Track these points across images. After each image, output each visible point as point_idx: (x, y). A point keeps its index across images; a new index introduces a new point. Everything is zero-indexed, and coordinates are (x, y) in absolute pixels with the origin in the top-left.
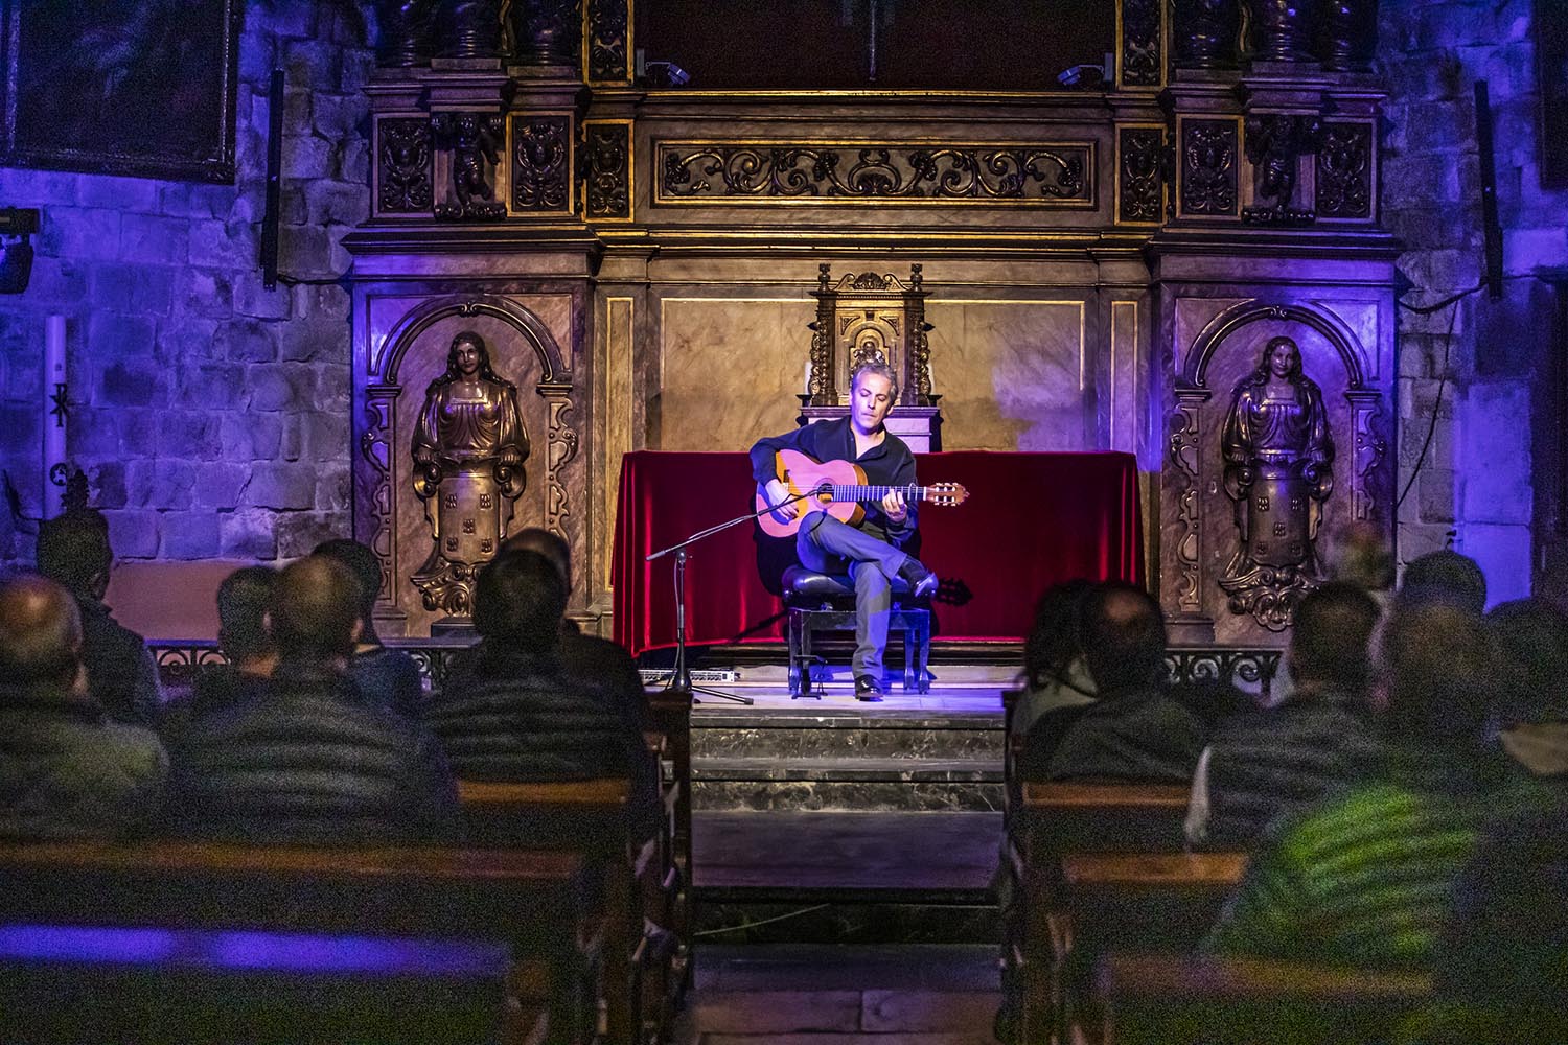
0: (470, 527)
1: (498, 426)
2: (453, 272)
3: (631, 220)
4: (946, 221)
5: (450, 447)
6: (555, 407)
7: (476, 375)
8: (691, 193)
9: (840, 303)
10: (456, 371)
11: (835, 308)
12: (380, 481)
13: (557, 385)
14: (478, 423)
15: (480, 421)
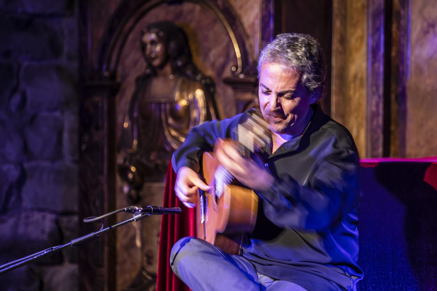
6: (241, 105)
13: (242, 79)
14: (169, 123)
15: (171, 121)
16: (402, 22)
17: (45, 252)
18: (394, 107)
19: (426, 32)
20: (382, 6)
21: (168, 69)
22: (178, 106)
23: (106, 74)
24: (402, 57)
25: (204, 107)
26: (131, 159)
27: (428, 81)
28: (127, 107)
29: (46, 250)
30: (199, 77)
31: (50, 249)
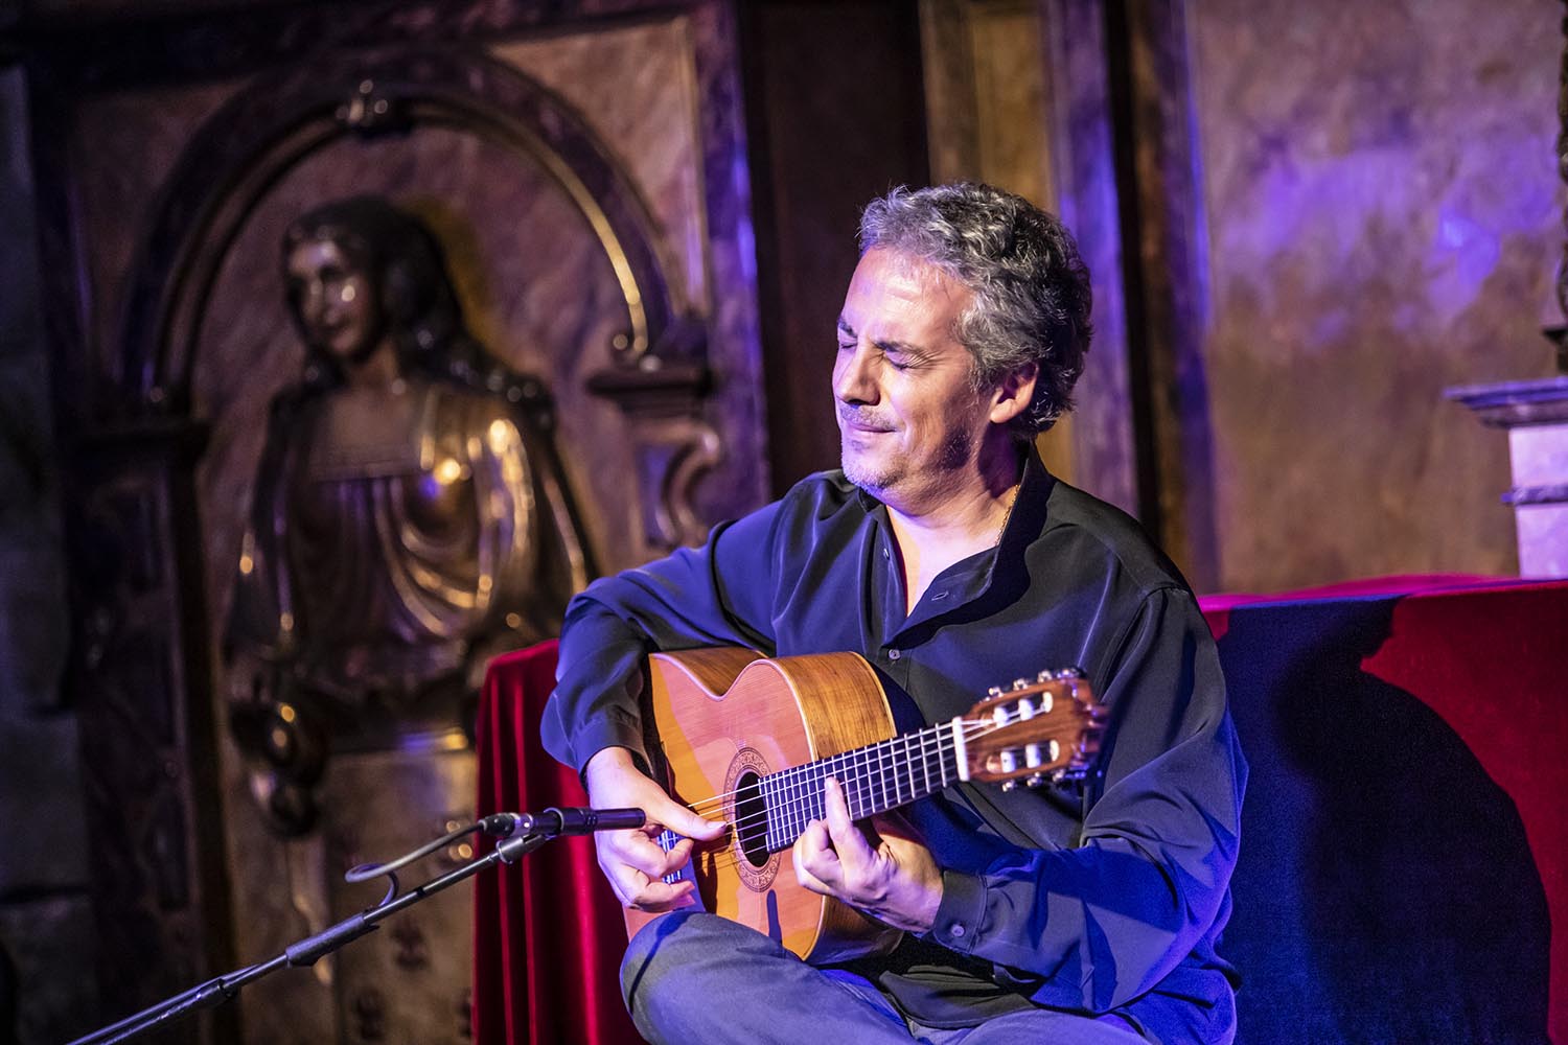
6: (656, 464)
13: (651, 374)
14: (404, 546)
15: (411, 538)
16: (1172, 141)
17: (199, 996)
18: (1167, 428)
19: (1254, 168)
20: (1101, 92)
21: (386, 360)
22: (434, 485)
23: (157, 395)
24: (1179, 258)
25: (526, 481)
26: (274, 678)
27: (1279, 332)
28: (246, 501)
29: (198, 988)
30: (495, 380)
31: (213, 985)
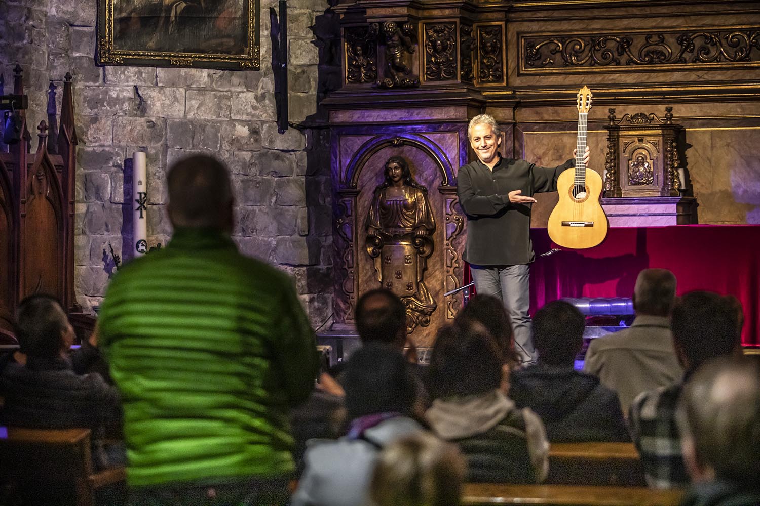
0: (399, 275)
1: (415, 213)
2: (389, 120)
3: (504, 84)
4: (701, 78)
5: (387, 227)
6: (449, 201)
7: (401, 182)
8: (543, 66)
9: (621, 133)
10: (389, 181)
11: (618, 136)
12: (347, 248)
13: (449, 187)
15: (404, 211)
22: (408, 202)
